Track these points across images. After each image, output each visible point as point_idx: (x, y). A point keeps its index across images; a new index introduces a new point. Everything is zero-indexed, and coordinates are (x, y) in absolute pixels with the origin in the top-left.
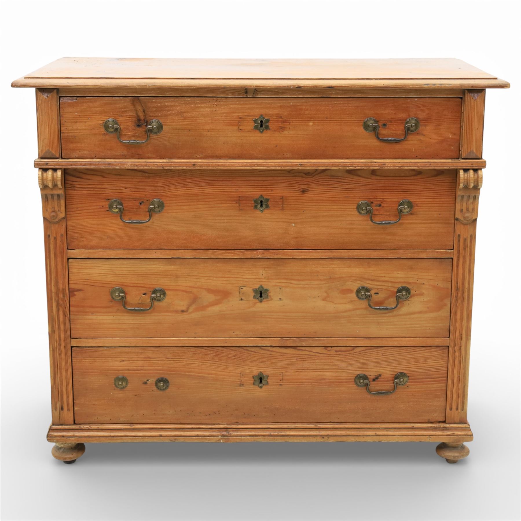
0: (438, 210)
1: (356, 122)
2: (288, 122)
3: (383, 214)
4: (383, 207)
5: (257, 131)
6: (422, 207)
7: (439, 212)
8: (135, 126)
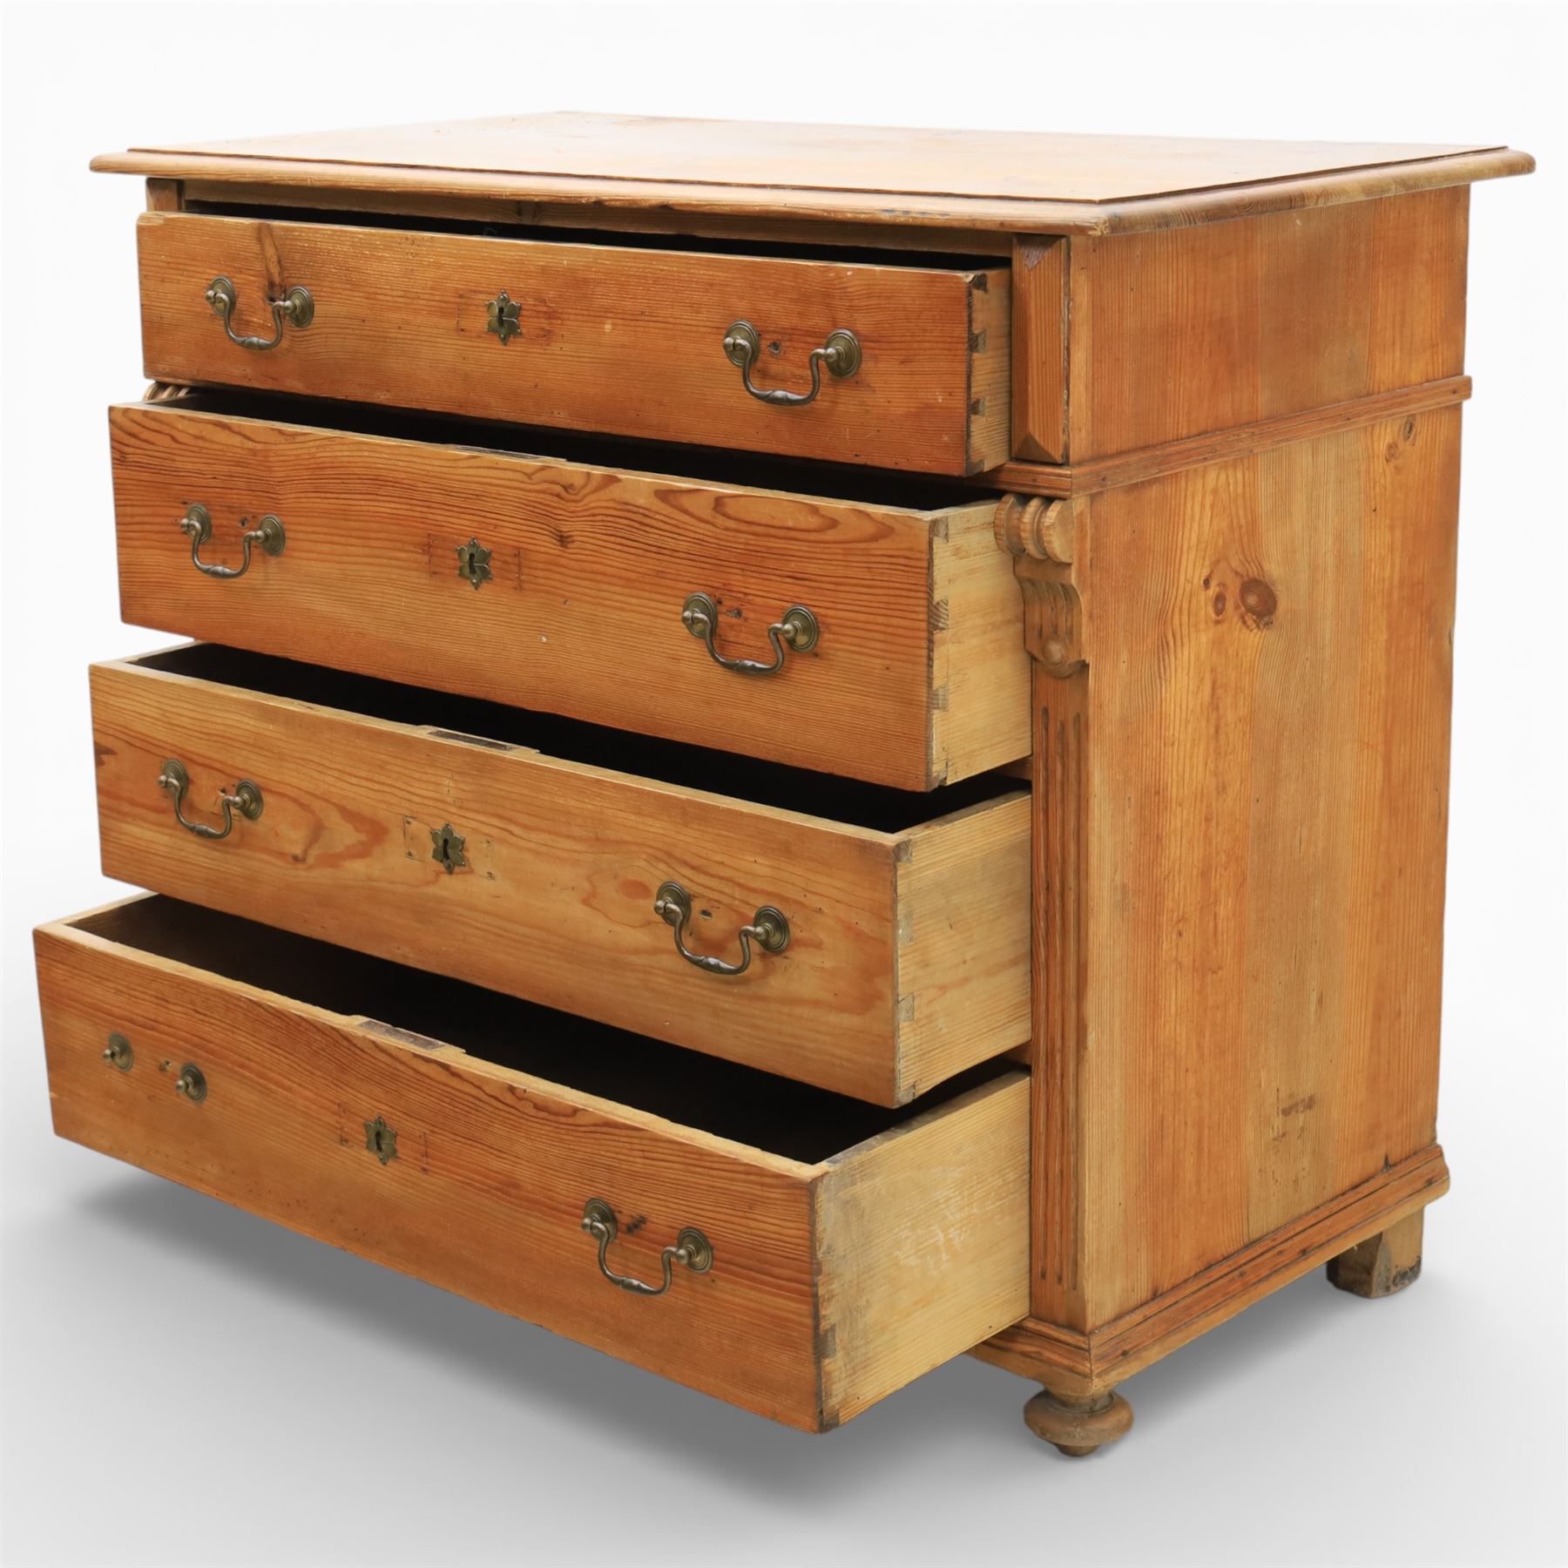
0: (881, 654)
1: (710, 330)
2: (559, 318)
3: (746, 643)
4: (746, 619)
5: (496, 338)
6: (845, 639)
7: (887, 662)
8: (263, 300)
